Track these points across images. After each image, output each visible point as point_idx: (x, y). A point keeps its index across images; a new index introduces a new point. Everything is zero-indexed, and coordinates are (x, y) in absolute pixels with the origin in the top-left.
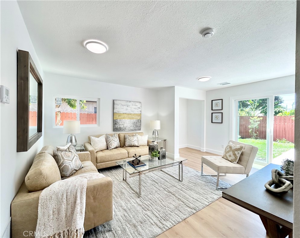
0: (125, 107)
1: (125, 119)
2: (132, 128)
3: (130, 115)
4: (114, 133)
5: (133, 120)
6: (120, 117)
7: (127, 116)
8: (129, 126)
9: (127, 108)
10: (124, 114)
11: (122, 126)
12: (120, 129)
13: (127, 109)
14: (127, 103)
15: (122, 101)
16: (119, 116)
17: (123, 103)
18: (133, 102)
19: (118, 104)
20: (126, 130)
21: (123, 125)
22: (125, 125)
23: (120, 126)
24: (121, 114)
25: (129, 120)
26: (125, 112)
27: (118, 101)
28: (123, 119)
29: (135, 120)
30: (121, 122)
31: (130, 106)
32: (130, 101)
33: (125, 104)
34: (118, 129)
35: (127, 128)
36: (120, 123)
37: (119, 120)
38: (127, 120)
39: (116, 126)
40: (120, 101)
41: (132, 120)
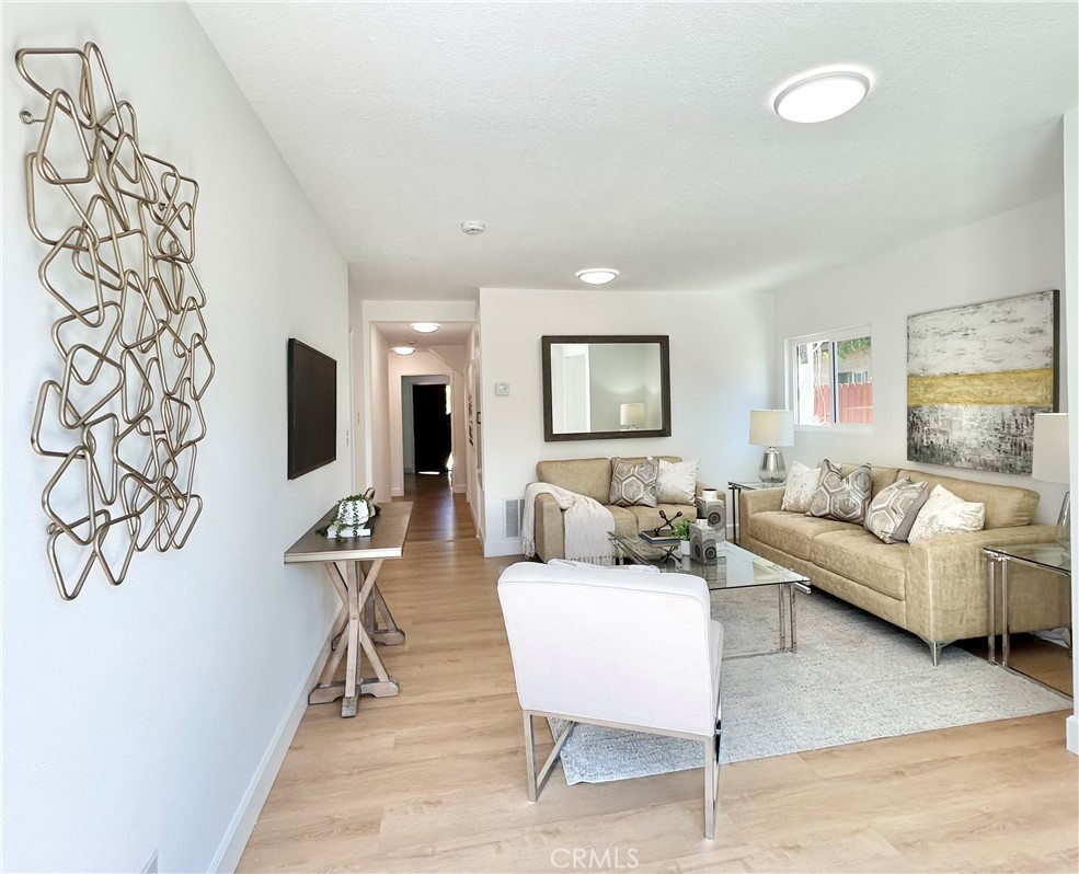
0: (953, 343)
1: (953, 403)
2: (990, 456)
3: (977, 382)
4: (912, 465)
5: (997, 407)
6: (931, 396)
7: (965, 388)
8: (974, 444)
9: (963, 343)
10: (947, 376)
11: (939, 440)
12: (933, 455)
13: (961, 353)
14: (962, 319)
15: (938, 315)
16: (926, 391)
17: (947, 322)
18: (993, 307)
19: (923, 331)
20: (957, 464)
21: (944, 432)
22: (955, 436)
23: (932, 438)
24: (934, 377)
25: (976, 407)
26: (950, 367)
27: (922, 319)
28: (946, 406)
29: (1007, 409)
30: (936, 421)
31: (979, 333)
32: (978, 305)
33: (954, 326)
34: (924, 450)
35: (965, 452)
36: (933, 425)
37: (925, 409)
38: (961, 407)
39: (917, 436)
40: (928, 317)
41: (990, 410)
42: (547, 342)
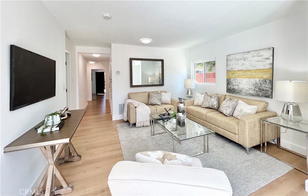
0: (240, 62)
1: (240, 78)
2: (252, 92)
3: (248, 72)
4: (228, 94)
5: (254, 79)
6: (234, 76)
7: (244, 74)
8: (247, 89)
9: (244, 62)
10: (239, 71)
11: (236, 87)
12: (234, 91)
13: (243, 64)
14: (244, 56)
15: (237, 55)
16: (232, 75)
17: (238, 57)
18: (253, 52)
19: (232, 59)
20: (242, 94)
21: (238, 85)
22: (241, 86)
23: (234, 87)
24: (235, 71)
25: (248, 79)
26: (240, 68)
27: (231, 56)
28: (238, 78)
29: (257, 80)
30: (235, 82)
31: (249, 59)
32: (249, 52)
33: (241, 57)
34: (232, 90)
35: (244, 91)
36: (234, 83)
37: (232, 79)
38: (243, 79)
39: (229, 86)
40: (233, 55)
41: (252, 80)
42: (131, 60)
